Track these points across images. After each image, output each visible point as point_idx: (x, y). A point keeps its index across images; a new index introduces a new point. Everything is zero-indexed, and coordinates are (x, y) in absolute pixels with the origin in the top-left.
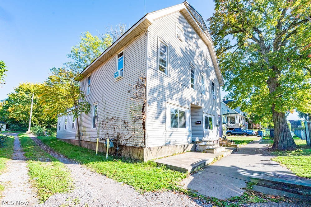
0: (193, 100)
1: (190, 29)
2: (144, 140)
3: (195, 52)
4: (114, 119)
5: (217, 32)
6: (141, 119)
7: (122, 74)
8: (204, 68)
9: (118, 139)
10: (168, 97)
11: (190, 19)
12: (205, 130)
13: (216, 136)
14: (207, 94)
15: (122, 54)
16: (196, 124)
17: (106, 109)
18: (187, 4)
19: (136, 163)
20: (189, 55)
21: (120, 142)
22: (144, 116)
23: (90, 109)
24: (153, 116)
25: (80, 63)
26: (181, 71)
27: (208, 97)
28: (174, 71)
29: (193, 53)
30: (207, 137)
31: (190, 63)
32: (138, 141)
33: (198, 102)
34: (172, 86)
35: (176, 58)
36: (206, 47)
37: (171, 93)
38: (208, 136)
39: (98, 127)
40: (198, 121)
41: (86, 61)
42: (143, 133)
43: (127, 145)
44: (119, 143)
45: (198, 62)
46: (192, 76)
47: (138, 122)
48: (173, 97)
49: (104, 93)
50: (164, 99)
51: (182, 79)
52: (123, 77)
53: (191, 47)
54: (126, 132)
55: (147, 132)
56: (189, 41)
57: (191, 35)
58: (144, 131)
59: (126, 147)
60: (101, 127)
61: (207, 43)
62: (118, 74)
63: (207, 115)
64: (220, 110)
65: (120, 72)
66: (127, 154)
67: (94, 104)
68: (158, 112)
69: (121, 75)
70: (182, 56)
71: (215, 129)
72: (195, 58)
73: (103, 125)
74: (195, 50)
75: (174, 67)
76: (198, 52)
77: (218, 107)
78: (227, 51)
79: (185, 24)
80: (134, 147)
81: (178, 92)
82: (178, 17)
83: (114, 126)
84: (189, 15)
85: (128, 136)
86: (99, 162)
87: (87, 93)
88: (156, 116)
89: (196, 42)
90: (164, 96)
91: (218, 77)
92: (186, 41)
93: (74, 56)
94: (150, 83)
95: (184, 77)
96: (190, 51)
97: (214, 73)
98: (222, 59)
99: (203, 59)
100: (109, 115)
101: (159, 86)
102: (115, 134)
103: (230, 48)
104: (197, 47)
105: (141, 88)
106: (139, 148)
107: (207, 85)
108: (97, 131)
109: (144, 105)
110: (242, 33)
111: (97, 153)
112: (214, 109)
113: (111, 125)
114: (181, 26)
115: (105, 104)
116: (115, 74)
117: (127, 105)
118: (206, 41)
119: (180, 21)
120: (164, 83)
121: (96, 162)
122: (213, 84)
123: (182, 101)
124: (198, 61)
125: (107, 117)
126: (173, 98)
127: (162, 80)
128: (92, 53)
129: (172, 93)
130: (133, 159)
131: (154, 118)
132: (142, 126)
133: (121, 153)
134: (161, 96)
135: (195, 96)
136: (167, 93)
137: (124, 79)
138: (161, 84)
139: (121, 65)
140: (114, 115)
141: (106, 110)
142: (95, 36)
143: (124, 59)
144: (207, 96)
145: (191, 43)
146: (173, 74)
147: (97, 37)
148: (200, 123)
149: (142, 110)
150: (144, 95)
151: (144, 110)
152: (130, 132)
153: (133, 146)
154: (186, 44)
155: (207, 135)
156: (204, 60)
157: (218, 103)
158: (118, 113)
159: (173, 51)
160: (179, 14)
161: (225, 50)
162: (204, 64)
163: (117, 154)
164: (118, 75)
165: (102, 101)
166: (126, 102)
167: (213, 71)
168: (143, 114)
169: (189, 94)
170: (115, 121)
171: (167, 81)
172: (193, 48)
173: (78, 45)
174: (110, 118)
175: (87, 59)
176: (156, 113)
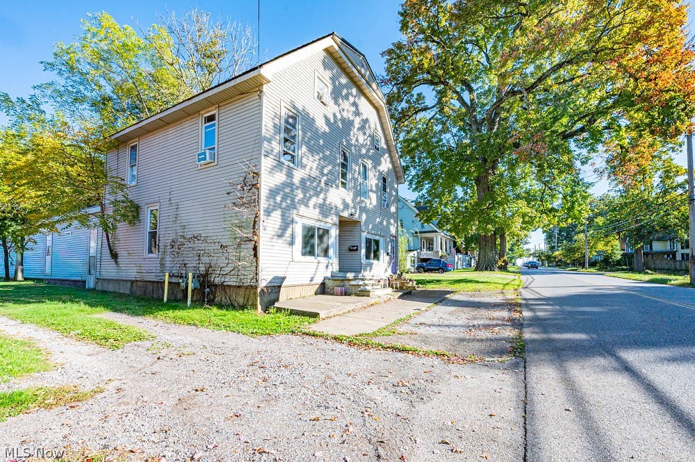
0: (346, 206)
1: (344, 80)
2: (256, 275)
3: (351, 123)
4: (199, 238)
5: (401, 80)
6: (251, 240)
7: (212, 156)
8: (368, 151)
9: (207, 275)
10: (300, 202)
11: (342, 63)
12: (364, 261)
13: (386, 270)
14: (373, 196)
15: (211, 118)
16: (350, 250)
17: (180, 219)
18: (336, 38)
19: (243, 310)
20: (341, 129)
21: (212, 279)
22: (256, 238)
23: (138, 215)
24: (274, 233)
25: (81, 88)
26: (324, 158)
27: (374, 202)
28: (311, 158)
29: (348, 124)
30: (368, 271)
31: (341, 143)
32: (245, 277)
33: (353, 211)
34: (309, 183)
35: (316, 134)
36: (374, 111)
37: (305, 196)
38: (371, 269)
39: (160, 253)
40: (353, 245)
41: (100, 87)
42: (255, 264)
43: (225, 284)
44: (210, 280)
45: (357, 140)
46: (344, 166)
47: (245, 246)
48: (310, 202)
49: (173, 187)
50: (293, 206)
51: (326, 171)
52: (216, 163)
53: (345, 114)
54: (222, 262)
55: (261, 262)
56: (341, 101)
57: (344, 92)
58: (256, 261)
59: (223, 287)
60: (168, 253)
61: (376, 105)
62: (205, 156)
63: (370, 236)
64: (396, 225)
65: (210, 154)
66: (226, 298)
67: (149, 206)
68: (282, 227)
69: (211, 158)
70: (327, 130)
71: (384, 258)
72: (352, 133)
73: (172, 250)
74: (351, 118)
75: (312, 150)
76: (357, 121)
77: (392, 221)
78: (420, 116)
79: (335, 71)
80: (239, 287)
81: (317, 195)
82: (322, 58)
83: (199, 252)
84: (341, 57)
85: (228, 269)
86: (177, 311)
87: (129, 182)
88: (279, 234)
89: (355, 104)
90: (293, 200)
91: (394, 167)
92: (336, 103)
93: (63, 68)
94: (266, 180)
95: (330, 167)
96: (343, 120)
97: (389, 160)
98: (412, 128)
99: (368, 134)
100: (186, 230)
101: (284, 185)
102: (201, 265)
103: (425, 109)
104: (357, 113)
105: (250, 189)
106: (247, 287)
107: (373, 181)
108: (159, 259)
109: (256, 220)
110: (442, 86)
111: (165, 299)
112: (385, 223)
113: (191, 249)
114: (327, 75)
115: (177, 208)
116: (199, 155)
117: (223, 216)
118: (374, 102)
119: (326, 66)
120: (294, 180)
121: (171, 311)
122: (384, 180)
123: (325, 210)
124: (358, 138)
125: (182, 234)
126: (309, 205)
127: (290, 175)
128: (120, 69)
129: (308, 195)
130: (236, 305)
131: (276, 238)
132: (253, 253)
133: (215, 297)
134: (289, 201)
135: (349, 200)
136: (300, 195)
137: (217, 167)
138: (289, 181)
139: (209, 137)
140: (198, 232)
141: (180, 222)
142: (125, 26)
143: (216, 127)
144: (372, 200)
145: (346, 105)
146: (310, 164)
147: (130, 29)
148: (357, 250)
149: (252, 227)
150: (256, 202)
151: (257, 227)
152: (230, 261)
153: (237, 284)
154: (336, 109)
155: (368, 268)
156: (370, 136)
157: (394, 213)
158: (206, 228)
159: (309, 122)
160: (324, 54)
161: (416, 113)
162: (369, 143)
163: (206, 300)
164: (205, 159)
165: (168, 202)
166: (222, 209)
167: (387, 155)
168: (255, 233)
169: (338, 196)
170: (200, 242)
171: (298, 175)
172: (348, 115)
173: (77, 44)
174: (190, 236)
175: (102, 82)
176: (280, 229)
